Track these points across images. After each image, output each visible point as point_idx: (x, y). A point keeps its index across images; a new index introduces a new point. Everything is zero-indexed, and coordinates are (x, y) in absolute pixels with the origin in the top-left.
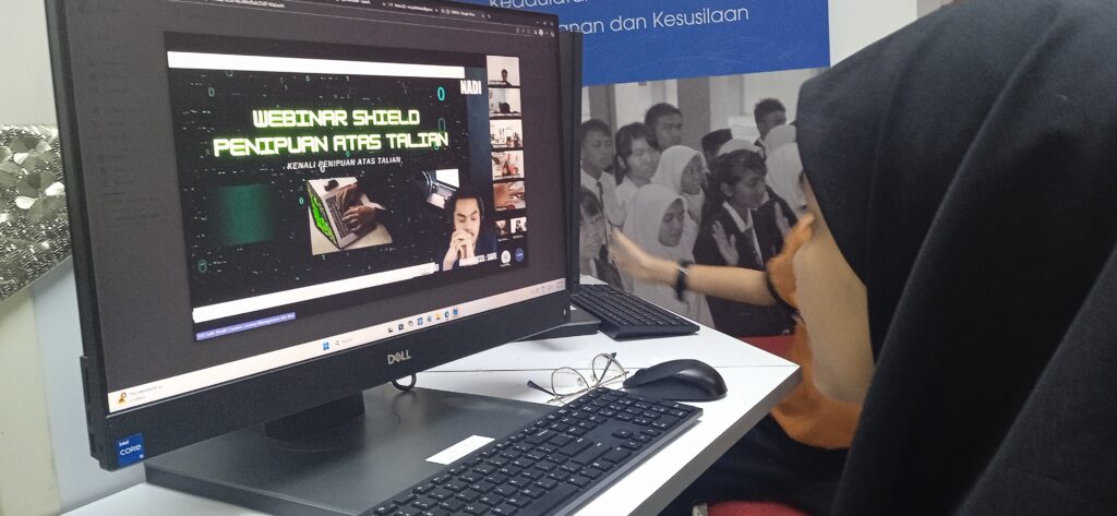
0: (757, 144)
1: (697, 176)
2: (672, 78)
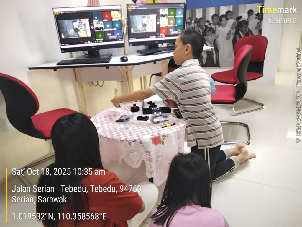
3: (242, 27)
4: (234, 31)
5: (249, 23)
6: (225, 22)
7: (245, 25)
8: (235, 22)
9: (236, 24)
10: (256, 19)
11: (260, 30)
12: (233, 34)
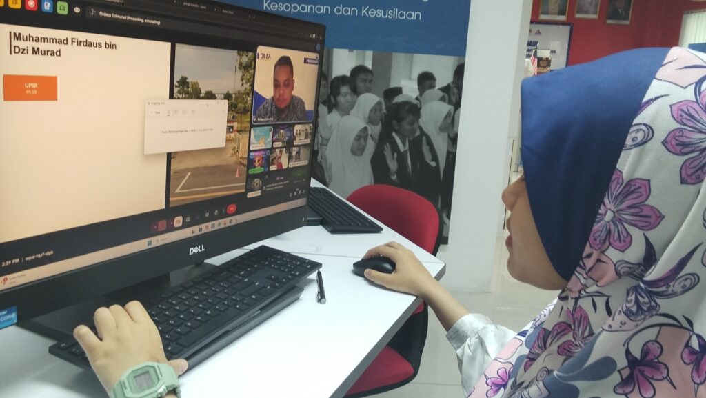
0: (417, 99)
1: (378, 114)
2: (370, 50)
3: (400, 120)
4: (376, 130)
5: (422, 111)
6: (349, 98)
7: (410, 118)
8: (379, 103)
9: (385, 111)
10: (442, 103)
11: (452, 135)
12: (372, 139)
